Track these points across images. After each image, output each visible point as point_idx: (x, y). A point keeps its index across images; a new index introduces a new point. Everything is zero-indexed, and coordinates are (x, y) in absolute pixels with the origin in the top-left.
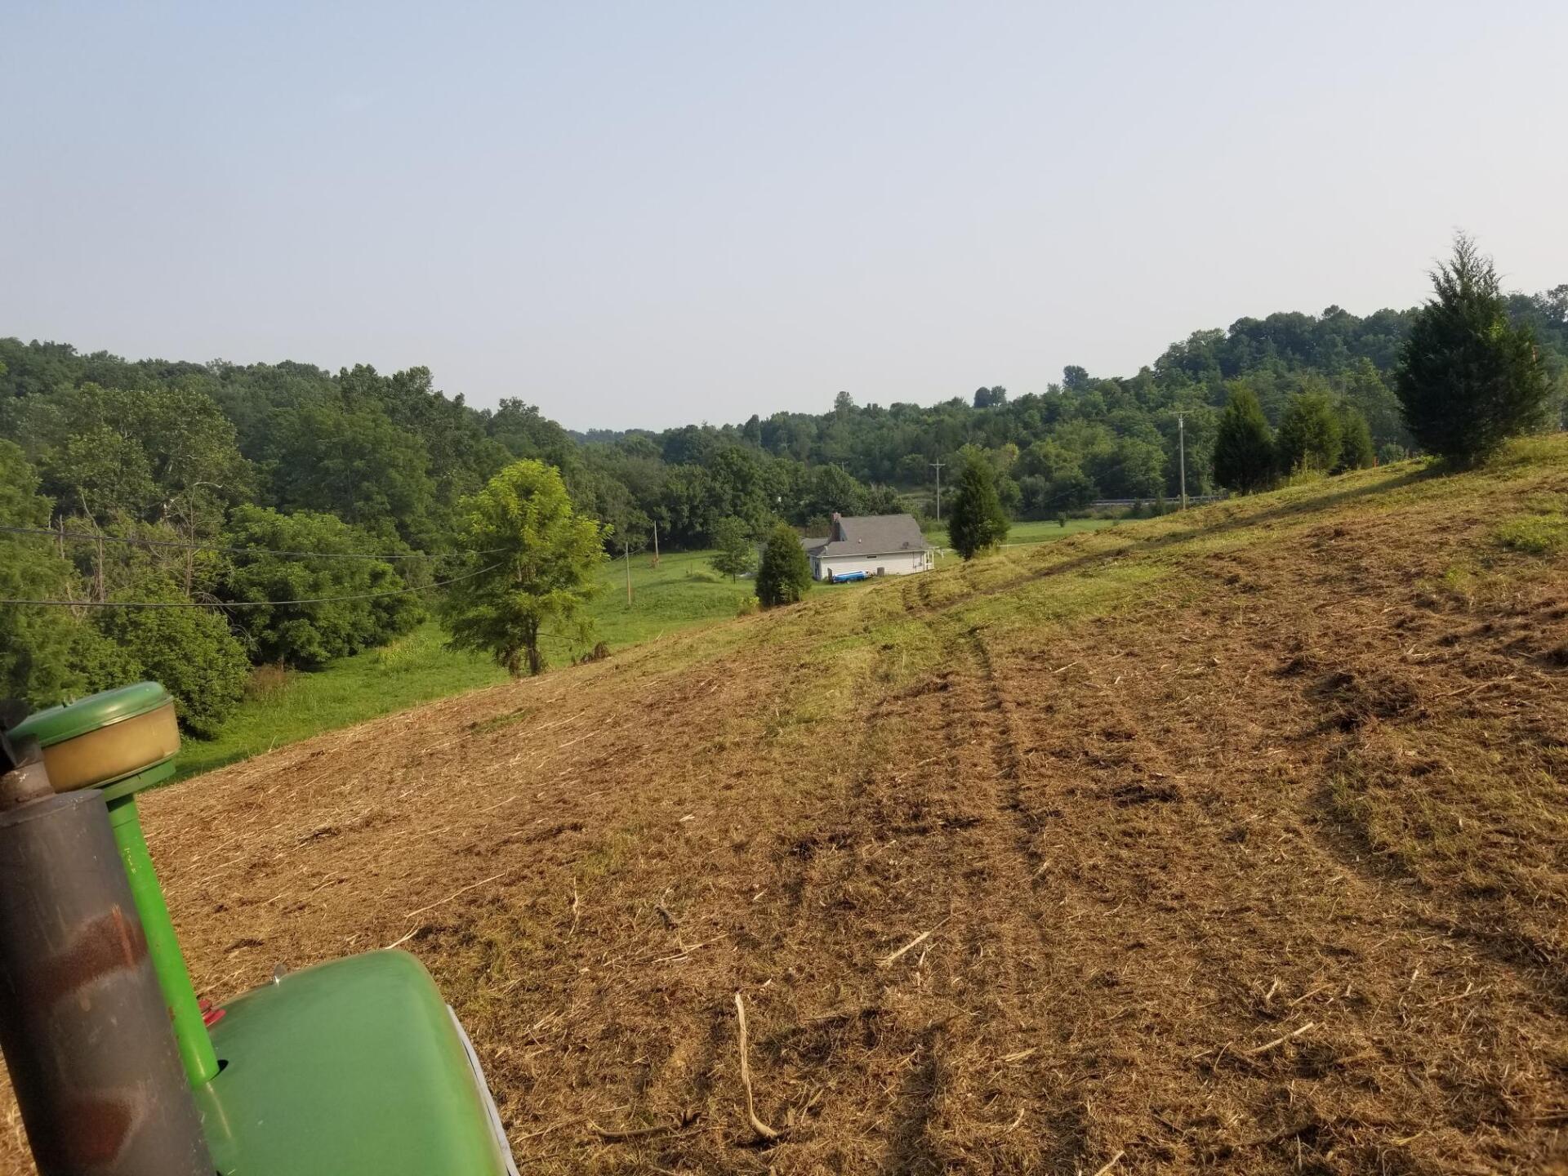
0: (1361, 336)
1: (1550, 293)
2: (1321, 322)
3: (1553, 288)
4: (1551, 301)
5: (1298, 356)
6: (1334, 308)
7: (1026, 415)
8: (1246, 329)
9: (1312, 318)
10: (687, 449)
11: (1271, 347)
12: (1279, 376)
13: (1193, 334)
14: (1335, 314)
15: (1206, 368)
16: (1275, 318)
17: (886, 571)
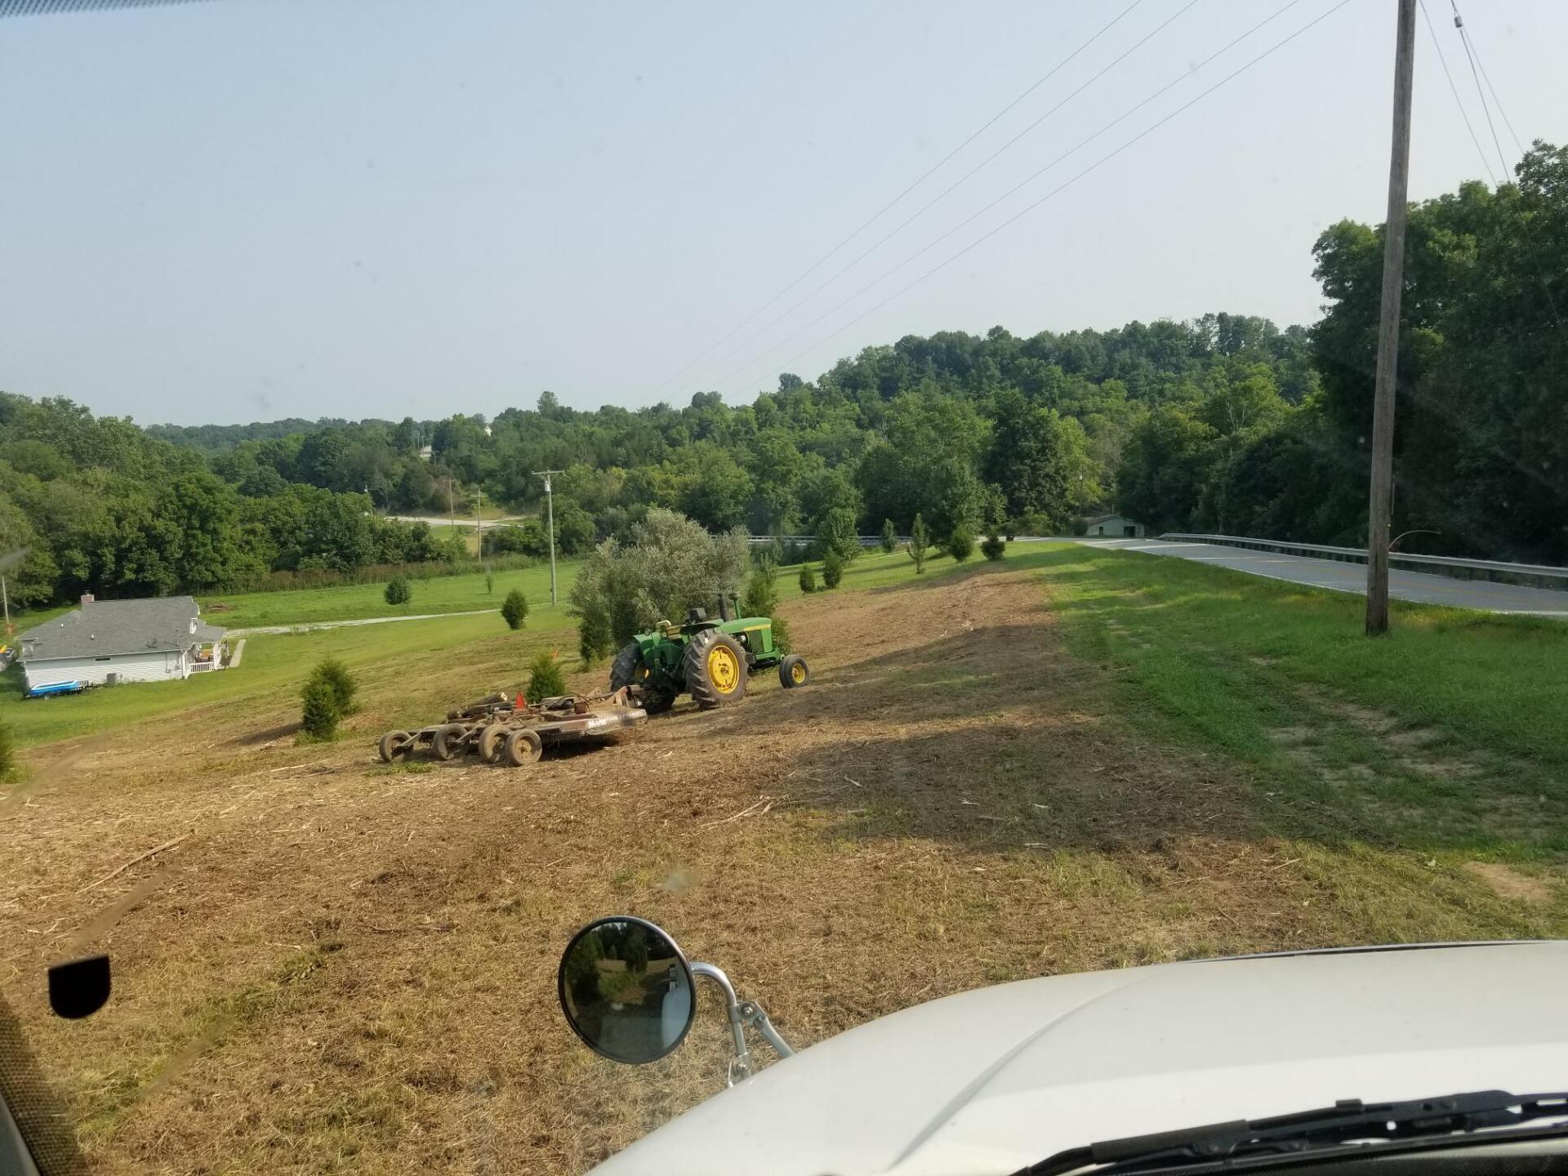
0: (1016, 359)
1: (1198, 321)
2: (984, 341)
3: (1201, 316)
4: (1197, 330)
5: (955, 377)
6: (998, 329)
7: (674, 431)
8: (912, 349)
9: (977, 338)
10: (321, 455)
11: (931, 368)
12: (928, 397)
13: (864, 350)
14: (998, 333)
15: (865, 386)
16: (941, 336)
17: (118, 679)
